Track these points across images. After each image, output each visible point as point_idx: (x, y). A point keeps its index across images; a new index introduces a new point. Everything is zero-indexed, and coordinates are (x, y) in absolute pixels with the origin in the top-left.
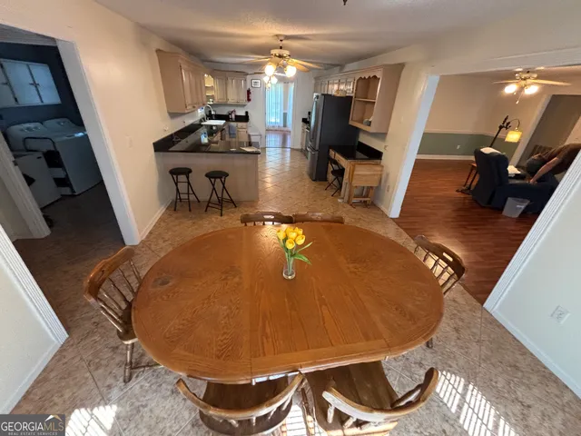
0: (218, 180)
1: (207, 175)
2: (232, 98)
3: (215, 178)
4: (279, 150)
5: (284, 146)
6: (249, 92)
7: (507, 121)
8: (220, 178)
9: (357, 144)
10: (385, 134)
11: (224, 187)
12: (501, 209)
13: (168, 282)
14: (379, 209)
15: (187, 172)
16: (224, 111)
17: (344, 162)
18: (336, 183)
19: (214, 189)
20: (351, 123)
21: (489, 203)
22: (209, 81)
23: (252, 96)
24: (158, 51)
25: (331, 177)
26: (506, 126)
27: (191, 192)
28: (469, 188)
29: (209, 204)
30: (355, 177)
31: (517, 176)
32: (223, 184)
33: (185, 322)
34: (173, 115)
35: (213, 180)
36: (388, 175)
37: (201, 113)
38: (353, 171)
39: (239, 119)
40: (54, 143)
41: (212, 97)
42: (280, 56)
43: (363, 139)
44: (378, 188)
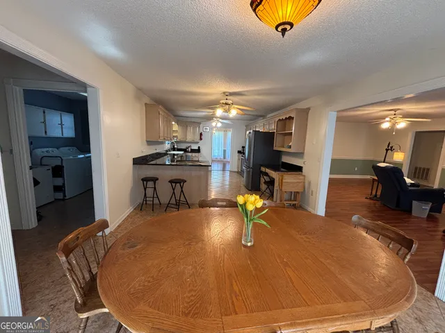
0: (178, 185)
1: (169, 182)
2: (189, 138)
3: (176, 183)
4: (221, 172)
5: (224, 170)
6: (201, 134)
7: (391, 146)
8: (180, 183)
9: (281, 163)
10: (303, 153)
11: (182, 191)
12: (410, 211)
13: (136, 246)
14: (306, 210)
15: (155, 180)
16: (183, 146)
17: (273, 174)
18: (268, 191)
19: (174, 193)
20: (275, 148)
21: (398, 205)
22: (175, 127)
23: (203, 137)
24: (146, 104)
25: (263, 187)
26: (390, 149)
27: (155, 196)
28: (376, 196)
29: (168, 205)
30: (284, 184)
31: (412, 185)
32: (182, 188)
33: (149, 279)
34: (150, 143)
35: (174, 184)
36: (310, 183)
37: (167, 146)
38: (282, 181)
39: (193, 151)
40: (62, 160)
41: (176, 137)
42: (226, 104)
43: (285, 159)
44: (304, 192)
